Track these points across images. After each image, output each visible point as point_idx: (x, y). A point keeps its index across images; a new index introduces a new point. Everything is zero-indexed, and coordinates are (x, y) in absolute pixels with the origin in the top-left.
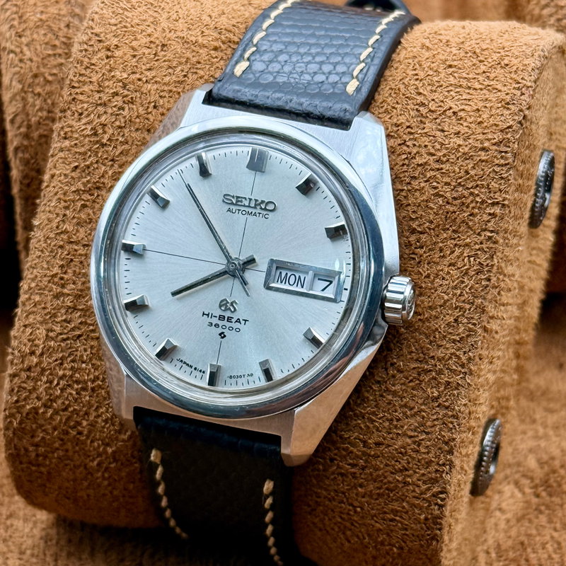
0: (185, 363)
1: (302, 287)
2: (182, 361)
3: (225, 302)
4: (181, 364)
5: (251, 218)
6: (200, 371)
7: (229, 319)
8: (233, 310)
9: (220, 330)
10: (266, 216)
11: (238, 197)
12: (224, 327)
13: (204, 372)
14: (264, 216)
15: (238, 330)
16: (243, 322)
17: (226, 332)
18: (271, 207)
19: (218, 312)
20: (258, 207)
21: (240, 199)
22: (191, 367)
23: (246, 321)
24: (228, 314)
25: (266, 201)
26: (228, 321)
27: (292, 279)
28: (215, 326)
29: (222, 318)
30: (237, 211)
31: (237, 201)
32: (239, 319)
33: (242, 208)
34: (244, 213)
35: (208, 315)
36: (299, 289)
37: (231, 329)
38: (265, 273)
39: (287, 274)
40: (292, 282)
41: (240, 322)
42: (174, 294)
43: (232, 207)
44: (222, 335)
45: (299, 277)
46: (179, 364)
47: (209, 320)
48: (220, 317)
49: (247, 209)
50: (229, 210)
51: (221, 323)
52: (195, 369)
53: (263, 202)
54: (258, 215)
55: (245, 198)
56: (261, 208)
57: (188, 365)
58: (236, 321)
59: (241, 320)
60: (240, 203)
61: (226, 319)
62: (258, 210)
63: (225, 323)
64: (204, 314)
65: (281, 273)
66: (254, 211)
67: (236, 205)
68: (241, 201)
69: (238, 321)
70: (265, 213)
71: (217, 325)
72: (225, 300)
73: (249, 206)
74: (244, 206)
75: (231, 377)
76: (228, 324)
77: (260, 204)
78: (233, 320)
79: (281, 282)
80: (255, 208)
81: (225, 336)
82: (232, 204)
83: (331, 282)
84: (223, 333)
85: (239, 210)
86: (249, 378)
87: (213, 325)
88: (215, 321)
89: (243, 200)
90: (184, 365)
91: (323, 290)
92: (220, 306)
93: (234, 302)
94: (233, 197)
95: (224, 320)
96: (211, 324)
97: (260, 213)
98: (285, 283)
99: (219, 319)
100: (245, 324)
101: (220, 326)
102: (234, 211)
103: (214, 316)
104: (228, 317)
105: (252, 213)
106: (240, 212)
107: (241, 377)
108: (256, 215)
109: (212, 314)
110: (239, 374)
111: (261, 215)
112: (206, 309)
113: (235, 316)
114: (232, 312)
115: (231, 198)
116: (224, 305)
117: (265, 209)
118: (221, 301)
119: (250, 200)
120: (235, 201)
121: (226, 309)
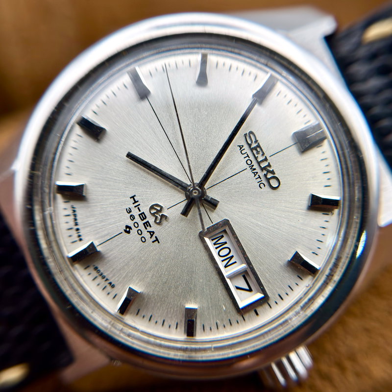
0: (75, 215)
1: (226, 267)
2: (74, 211)
3: (159, 209)
5: (249, 172)
6: (79, 236)
7: (147, 224)
9: (131, 223)
10: (262, 185)
11: (259, 146)
12: (136, 225)
13: (81, 240)
14: (260, 183)
15: (143, 240)
16: (154, 238)
17: (134, 231)
18: (274, 183)
19: (145, 209)
20: (265, 172)
21: (258, 149)
22: (76, 224)
23: (157, 240)
24: (151, 219)
25: (276, 175)
26: (144, 224)
28: (131, 216)
29: (143, 216)
30: (246, 155)
31: (255, 148)
32: (153, 232)
33: (252, 158)
34: (249, 162)
36: (221, 265)
37: (140, 232)
38: (212, 225)
39: (226, 243)
40: (222, 253)
41: (152, 236)
42: (130, 156)
43: (246, 147)
44: (128, 229)
45: (232, 257)
46: (70, 212)
47: (132, 206)
48: (141, 214)
49: (254, 163)
50: (241, 147)
51: (137, 219)
52: (78, 230)
53: (273, 172)
54: (257, 176)
55: (263, 154)
56: (265, 175)
57: (76, 220)
58: (150, 232)
59: (154, 236)
60: (255, 152)
61: (145, 221)
62: (262, 174)
63: (141, 223)
64: (133, 197)
65: (222, 237)
66: (258, 170)
67: (252, 150)
68: (258, 153)
69: (152, 233)
70: (264, 181)
71: (132, 217)
72: (161, 208)
73: (259, 163)
74: (256, 158)
75: (96, 268)
76: (142, 227)
77: (269, 171)
78: (149, 229)
79: (215, 244)
80: (262, 169)
81: (129, 232)
82: (250, 145)
83: (250, 290)
84: (130, 228)
85: (248, 156)
86: (108, 285)
87: (131, 214)
88: (135, 212)
89: (261, 153)
90: (72, 217)
91: (238, 288)
92: (152, 207)
93: (166, 217)
94: (256, 141)
95: (142, 220)
96: (129, 211)
97: (260, 177)
98: (216, 248)
99: (139, 215)
100: (153, 242)
101: (135, 221)
102: (243, 152)
103: (138, 208)
104: (148, 222)
105: (255, 169)
106: (247, 158)
107: (104, 277)
108: (255, 175)
109: (139, 205)
110: (105, 274)
111: (259, 180)
112: (139, 196)
113: (154, 228)
114: (155, 221)
115: (254, 140)
116: (156, 210)
117: (268, 180)
118: (157, 205)
119: (266, 159)
120: (254, 145)
121: (153, 214)
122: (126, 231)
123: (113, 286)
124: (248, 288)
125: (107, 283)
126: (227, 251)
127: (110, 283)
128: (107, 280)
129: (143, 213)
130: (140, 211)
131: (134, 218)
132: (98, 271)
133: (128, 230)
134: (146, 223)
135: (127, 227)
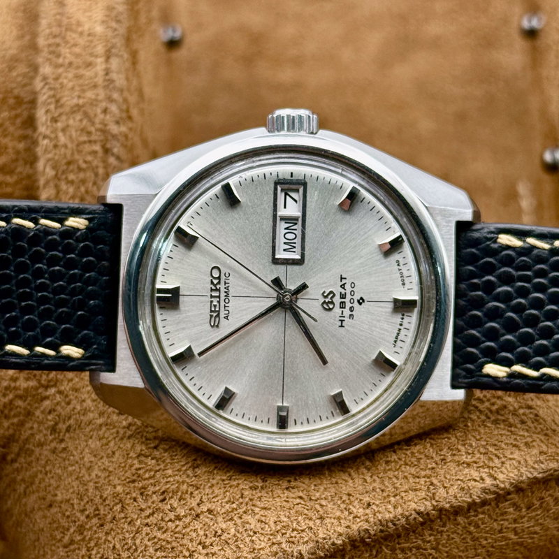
0: (397, 338)
1: (296, 224)
2: (395, 342)
3: (325, 305)
4: (398, 342)
5: (232, 292)
6: (403, 318)
7: (343, 296)
8: (332, 295)
9: (356, 305)
10: (227, 275)
11: (211, 311)
14: (227, 278)
15: (353, 285)
16: (344, 281)
17: (357, 297)
19: (337, 310)
21: (213, 308)
22: (400, 330)
23: (342, 278)
24: (337, 300)
25: (211, 279)
26: (345, 298)
27: (289, 236)
28: (352, 311)
29: (342, 305)
30: (226, 308)
31: (215, 311)
32: (341, 286)
33: (222, 303)
34: (227, 301)
35: (342, 321)
36: (299, 227)
37: (352, 293)
39: (285, 243)
40: (293, 236)
41: (344, 284)
42: (325, 362)
43: (222, 315)
45: (285, 229)
47: (347, 319)
48: (343, 308)
49: (223, 298)
50: (226, 318)
51: (348, 305)
52: (401, 325)
53: (212, 283)
54: (227, 285)
55: (212, 302)
56: (219, 283)
57: (398, 334)
58: (344, 288)
59: (342, 283)
61: (343, 300)
62: (222, 286)
63: (347, 300)
64: (342, 326)
65: (284, 250)
66: (223, 290)
67: (219, 311)
68: (215, 306)
69: (343, 286)
70: (223, 278)
71: (352, 309)
72: (322, 305)
73: (219, 297)
74: (219, 302)
75: (404, 284)
76: (349, 297)
77: (215, 285)
78: (343, 293)
79: (294, 247)
80: (219, 290)
81: (362, 298)
82: (218, 316)
83: (286, 194)
84: (358, 301)
85: (225, 306)
86: (401, 264)
87: (351, 313)
88: (347, 312)
89: (213, 304)
90: (399, 338)
91: (296, 201)
92: (330, 309)
93: (323, 294)
94: (211, 316)
95: (345, 302)
96: (351, 316)
97: (225, 283)
98: (295, 243)
99: (345, 308)
100: (345, 278)
101: (351, 305)
102: (227, 312)
103: (342, 314)
104: (341, 298)
105: (226, 292)
106: (226, 305)
107: (401, 273)
108: (228, 287)
109: (340, 317)
110: (399, 275)
111: (227, 281)
112: (336, 324)
113: (338, 290)
114: (334, 295)
115: (213, 319)
116: (327, 306)
117: (219, 278)
118: (325, 308)
119: (212, 296)
120: (215, 314)
121: (332, 303)
122: (363, 301)
123: (398, 261)
124: (288, 197)
125: (401, 267)
126: (287, 236)
127: (398, 265)
128: (400, 270)
129: (341, 308)
130: (342, 312)
131: (351, 308)
132: (403, 280)
133: (361, 301)
134: (343, 298)
135: (360, 304)
